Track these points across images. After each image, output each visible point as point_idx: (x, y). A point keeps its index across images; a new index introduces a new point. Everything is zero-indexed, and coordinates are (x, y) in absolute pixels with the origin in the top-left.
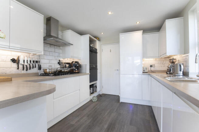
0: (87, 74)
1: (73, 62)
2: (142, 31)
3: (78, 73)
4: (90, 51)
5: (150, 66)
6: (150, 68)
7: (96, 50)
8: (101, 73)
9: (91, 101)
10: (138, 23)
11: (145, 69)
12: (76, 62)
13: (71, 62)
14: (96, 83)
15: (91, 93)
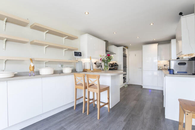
0: (122, 70)
1: (113, 63)
2: (158, 44)
3: (117, 69)
4: (123, 56)
5: (164, 65)
6: (164, 67)
7: (126, 55)
8: (128, 70)
9: (124, 87)
10: (155, 39)
11: (160, 68)
12: (115, 63)
13: (112, 63)
14: (126, 77)
15: (124, 82)
